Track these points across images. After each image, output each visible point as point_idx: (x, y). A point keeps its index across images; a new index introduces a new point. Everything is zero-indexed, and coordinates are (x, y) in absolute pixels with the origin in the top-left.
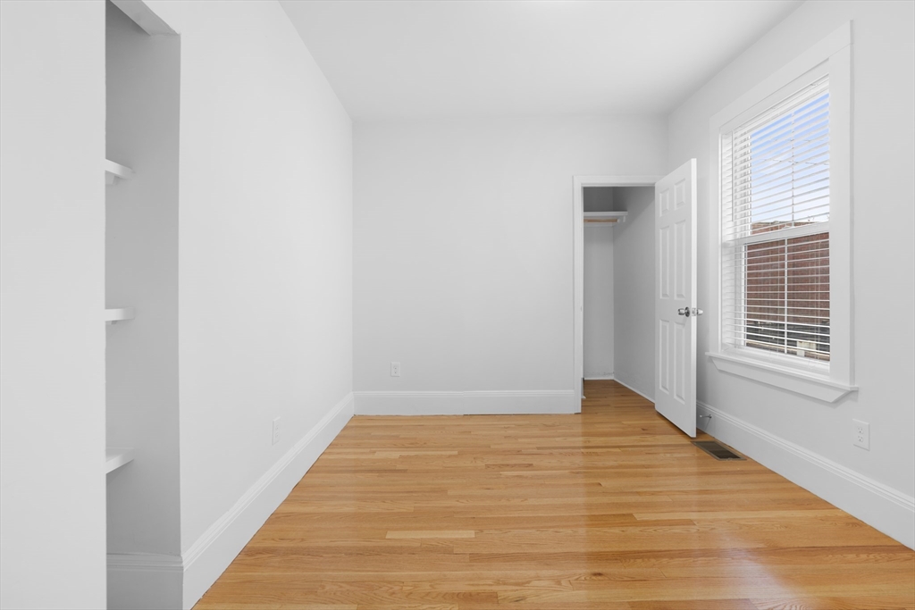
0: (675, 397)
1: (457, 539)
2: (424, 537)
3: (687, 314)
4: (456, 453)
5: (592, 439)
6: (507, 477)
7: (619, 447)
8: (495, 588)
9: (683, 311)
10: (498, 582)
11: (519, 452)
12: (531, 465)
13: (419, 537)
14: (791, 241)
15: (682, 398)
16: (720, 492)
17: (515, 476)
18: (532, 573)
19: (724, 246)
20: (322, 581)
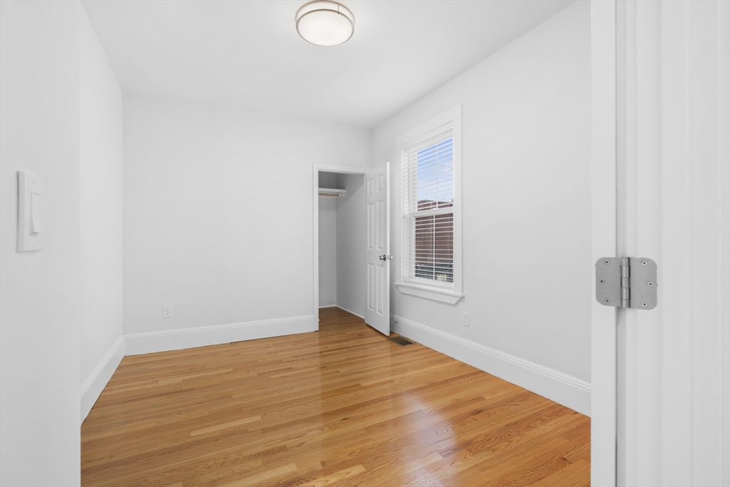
0: (378, 312)
1: (249, 424)
2: (223, 428)
3: (385, 259)
4: (231, 370)
5: (328, 346)
6: (276, 379)
7: (346, 348)
8: (283, 443)
9: (382, 257)
10: (285, 439)
11: (280, 362)
12: (290, 368)
13: (219, 429)
14: (437, 217)
15: (381, 312)
16: (404, 363)
17: (280, 377)
18: (306, 429)
19: (404, 217)
20: (144, 477)
